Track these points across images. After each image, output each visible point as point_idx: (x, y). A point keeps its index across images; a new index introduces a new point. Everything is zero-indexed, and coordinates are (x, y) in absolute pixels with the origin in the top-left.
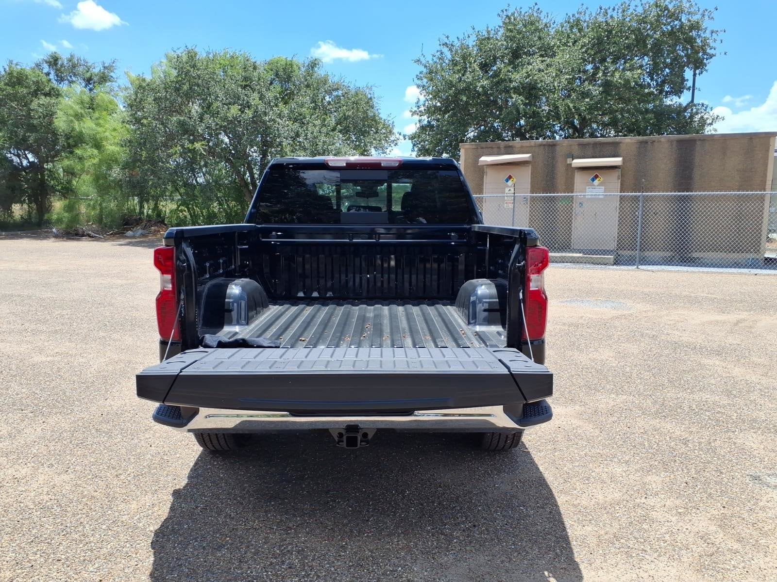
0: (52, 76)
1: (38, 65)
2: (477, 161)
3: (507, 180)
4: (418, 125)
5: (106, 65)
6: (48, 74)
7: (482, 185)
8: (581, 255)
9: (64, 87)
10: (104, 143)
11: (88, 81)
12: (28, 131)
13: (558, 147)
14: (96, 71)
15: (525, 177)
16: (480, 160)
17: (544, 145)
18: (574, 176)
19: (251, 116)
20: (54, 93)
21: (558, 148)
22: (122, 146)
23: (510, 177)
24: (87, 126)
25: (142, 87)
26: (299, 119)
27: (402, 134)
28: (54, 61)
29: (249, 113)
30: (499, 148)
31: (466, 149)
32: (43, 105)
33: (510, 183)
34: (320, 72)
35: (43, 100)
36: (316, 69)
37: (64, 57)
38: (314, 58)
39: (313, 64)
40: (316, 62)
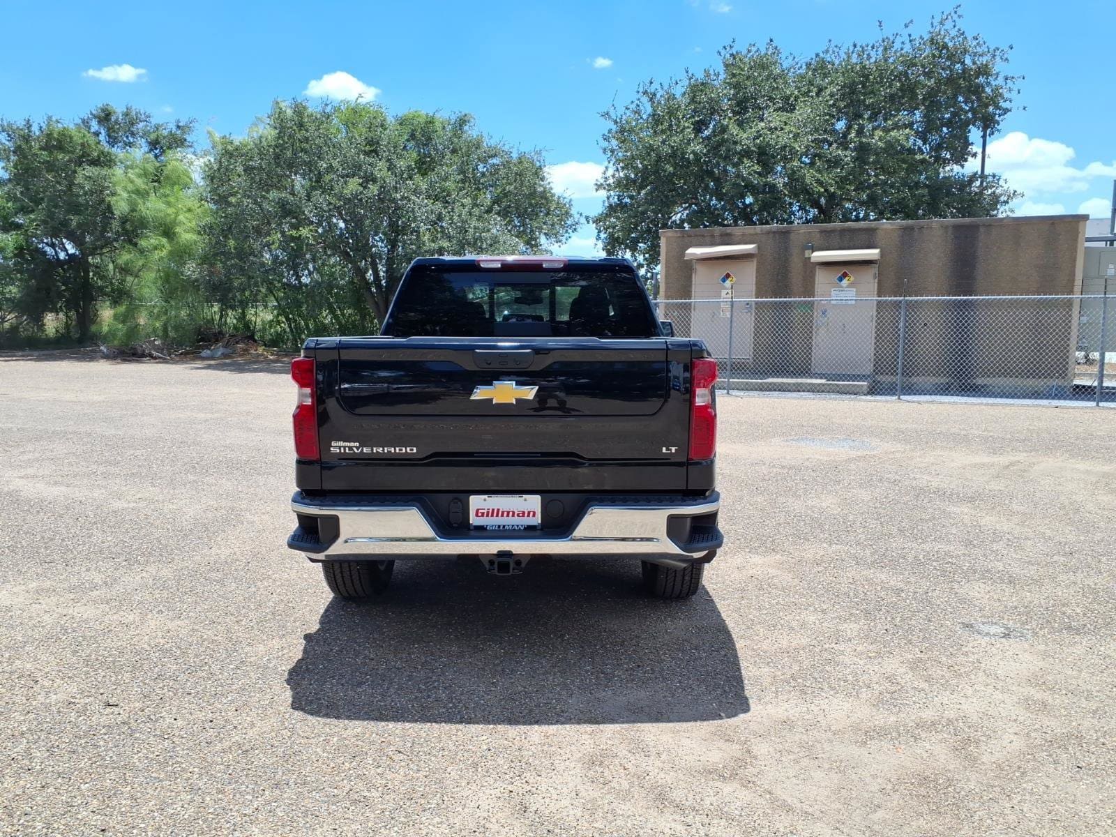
0: (102, 137)
1: (86, 123)
2: (683, 254)
3: (724, 280)
4: (607, 204)
5: (180, 124)
6: (97, 134)
7: (690, 286)
8: (823, 381)
9: (118, 152)
10: (178, 229)
11: (154, 144)
12: (68, 212)
13: (792, 234)
14: (165, 133)
15: (748, 275)
16: (687, 252)
17: (774, 232)
18: (814, 275)
19: (376, 192)
20: (104, 161)
21: (792, 236)
22: (199, 233)
23: (728, 276)
24: (153, 207)
25: (229, 153)
26: (441, 197)
27: (584, 215)
28: (105, 116)
29: (374, 189)
30: (713, 236)
31: (668, 238)
32: (90, 177)
33: (728, 283)
34: (471, 132)
35: (90, 171)
36: (466, 128)
37: (119, 109)
38: (463, 114)
39: (462, 122)
40: (466, 119)
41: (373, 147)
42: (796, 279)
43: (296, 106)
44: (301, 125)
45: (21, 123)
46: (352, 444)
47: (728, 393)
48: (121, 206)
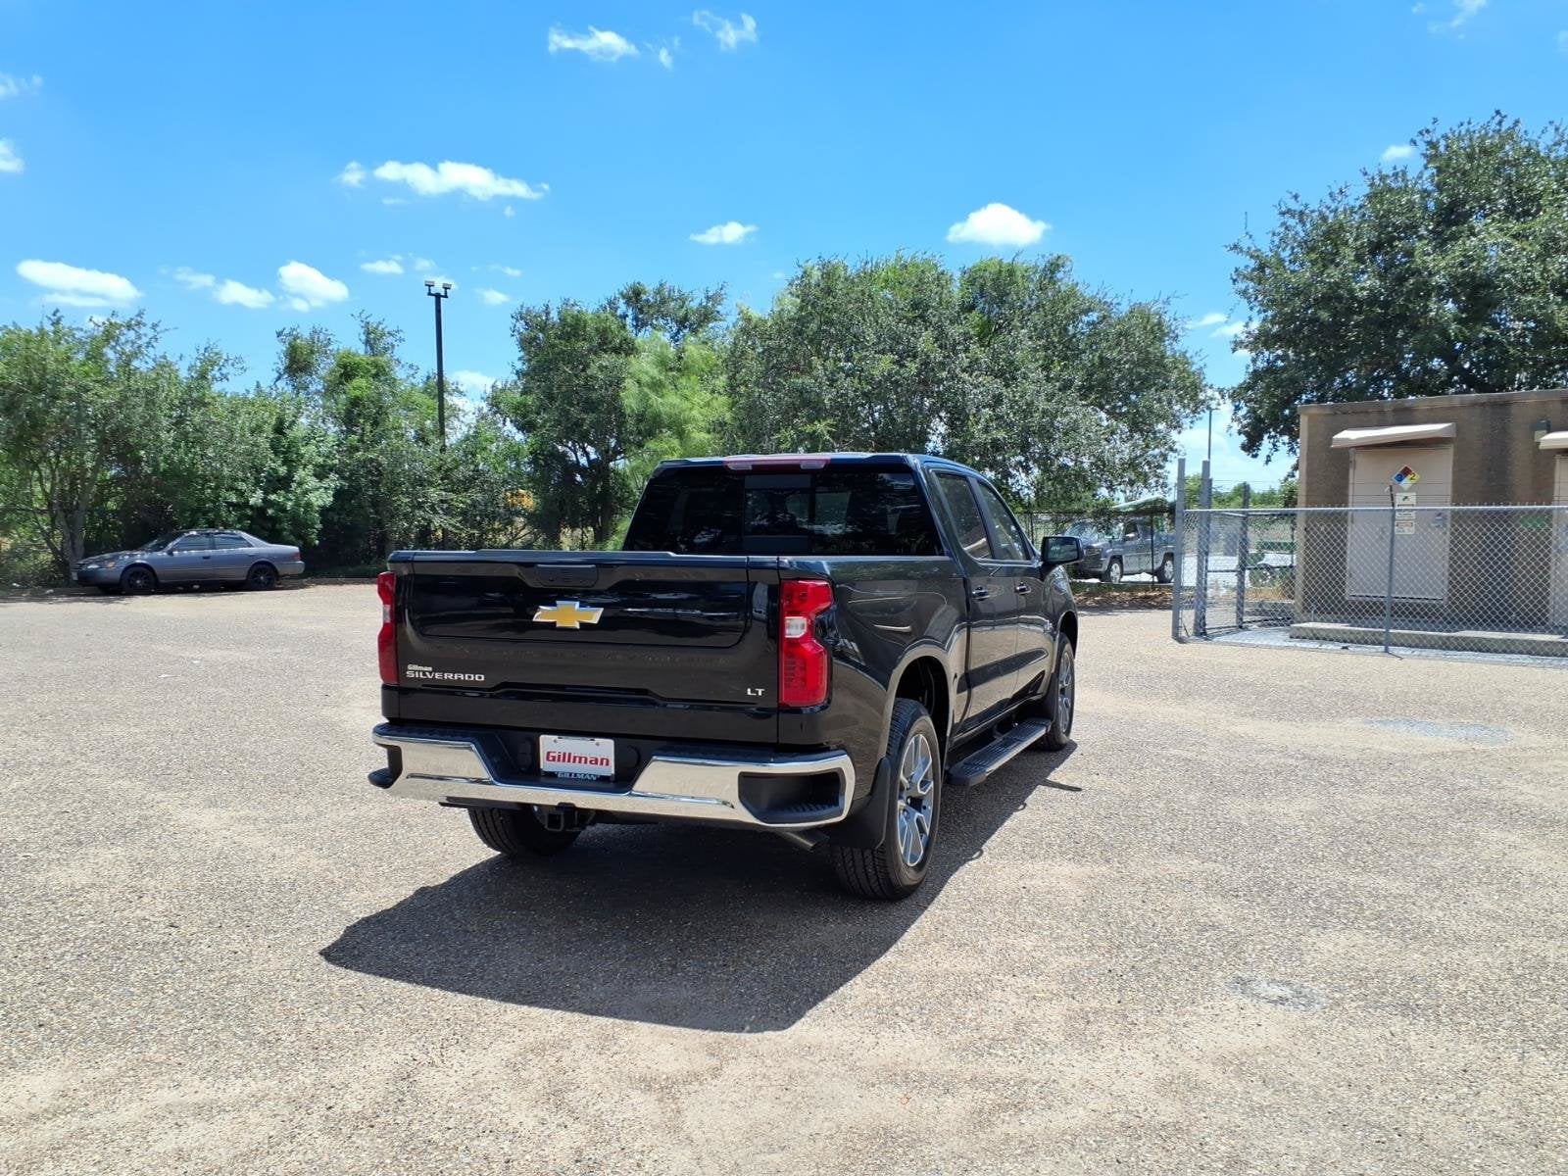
0: (629, 321)
1: (612, 304)
2: (1330, 441)
3: (1400, 478)
4: (1251, 370)
5: (710, 294)
6: (625, 316)
7: (1346, 486)
9: (642, 338)
10: (689, 427)
11: (682, 323)
12: (585, 411)
13: (1513, 406)
14: (694, 305)
15: (1441, 468)
16: (1335, 437)
17: (1483, 404)
18: (1555, 464)
19: (914, 371)
20: (627, 349)
21: (1514, 410)
22: (709, 432)
23: (1406, 472)
24: (667, 403)
25: (749, 329)
26: (1008, 374)
27: (1215, 387)
28: (634, 296)
29: (912, 367)
30: (1381, 412)
31: (1311, 418)
32: (606, 367)
33: (1406, 483)
34: (1065, 280)
35: (607, 359)
36: (1059, 275)
37: (650, 286)
38: (1055, 255)
39: (1054, 267)
40: (1060, 262)
41: (919, 311)
42: (1520, 472)
43: (824, 266)
44: (829, 291)
45: (539, 308)
46: (426, 669)
47: (1386, 651)
48: (630, 399)
